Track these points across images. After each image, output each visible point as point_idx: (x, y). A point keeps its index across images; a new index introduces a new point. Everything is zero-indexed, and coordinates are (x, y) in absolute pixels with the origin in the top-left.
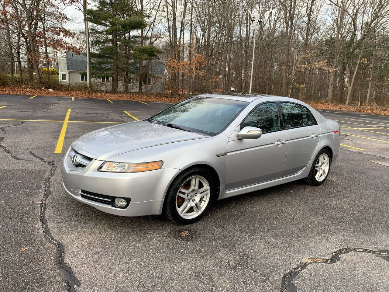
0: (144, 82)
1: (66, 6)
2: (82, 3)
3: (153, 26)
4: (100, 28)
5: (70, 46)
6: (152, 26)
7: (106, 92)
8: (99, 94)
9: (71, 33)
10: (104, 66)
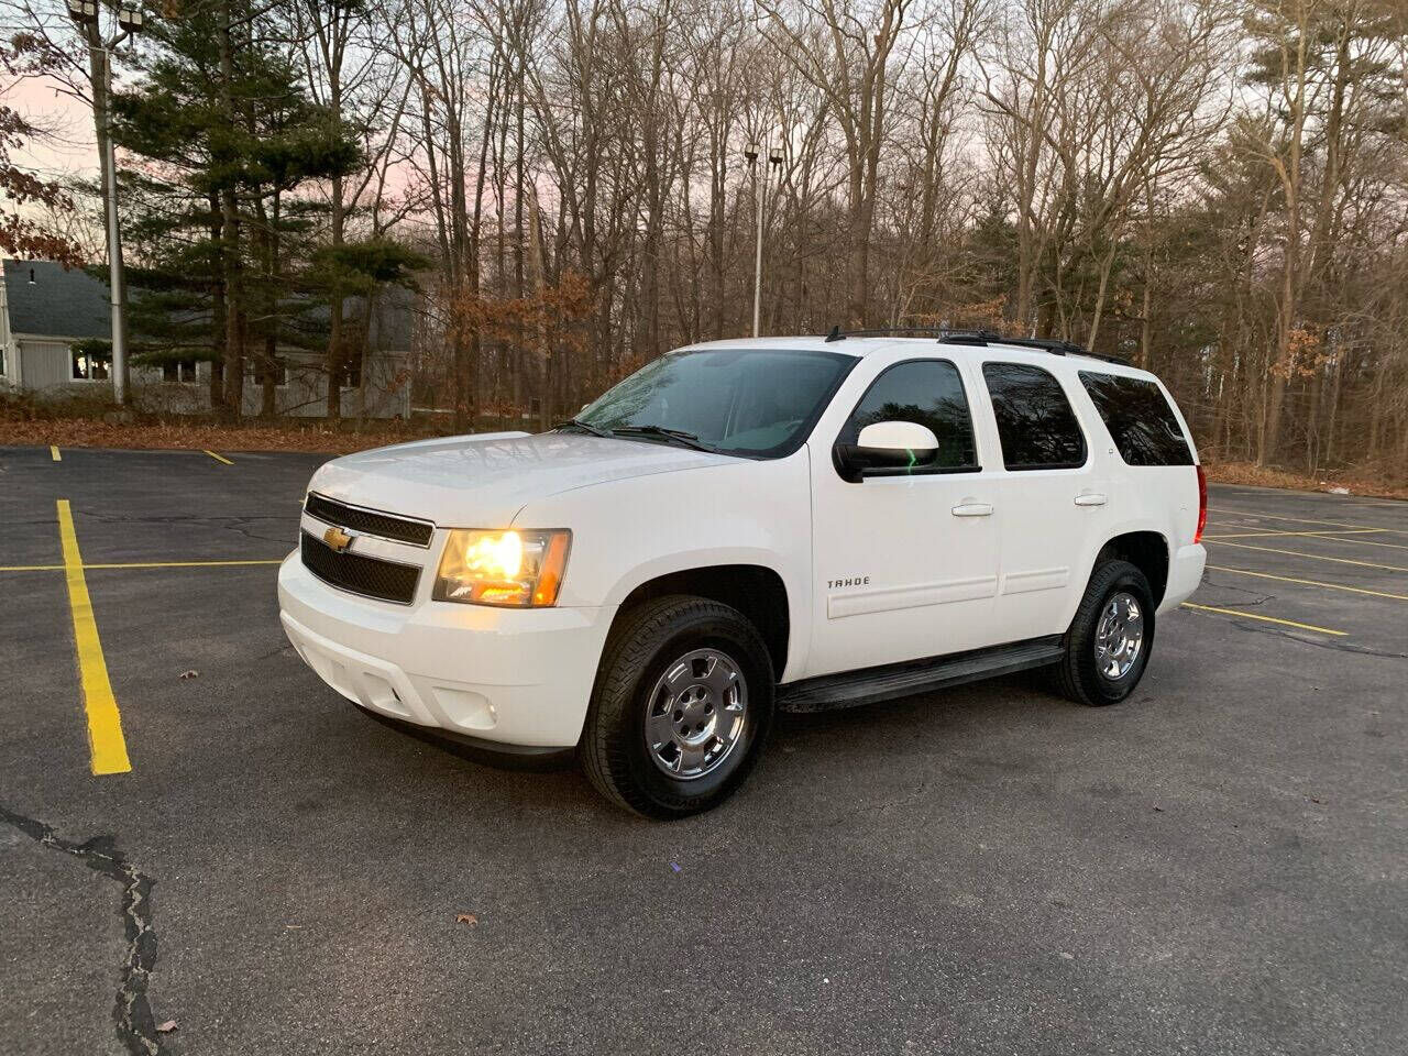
0: (352, 378)
1: (15, 79)
2: (89, 72)
3: (386, 166)
4: (156, 170)
5: (36, 238)
6: (380, 165)
7: (195, 420)
8: (165, 429)
9: (39, 186)
10: (175, 317)
